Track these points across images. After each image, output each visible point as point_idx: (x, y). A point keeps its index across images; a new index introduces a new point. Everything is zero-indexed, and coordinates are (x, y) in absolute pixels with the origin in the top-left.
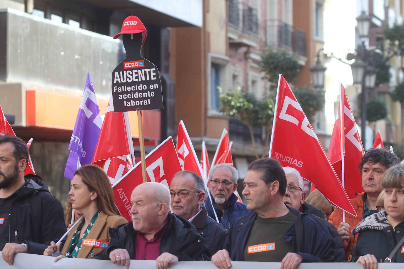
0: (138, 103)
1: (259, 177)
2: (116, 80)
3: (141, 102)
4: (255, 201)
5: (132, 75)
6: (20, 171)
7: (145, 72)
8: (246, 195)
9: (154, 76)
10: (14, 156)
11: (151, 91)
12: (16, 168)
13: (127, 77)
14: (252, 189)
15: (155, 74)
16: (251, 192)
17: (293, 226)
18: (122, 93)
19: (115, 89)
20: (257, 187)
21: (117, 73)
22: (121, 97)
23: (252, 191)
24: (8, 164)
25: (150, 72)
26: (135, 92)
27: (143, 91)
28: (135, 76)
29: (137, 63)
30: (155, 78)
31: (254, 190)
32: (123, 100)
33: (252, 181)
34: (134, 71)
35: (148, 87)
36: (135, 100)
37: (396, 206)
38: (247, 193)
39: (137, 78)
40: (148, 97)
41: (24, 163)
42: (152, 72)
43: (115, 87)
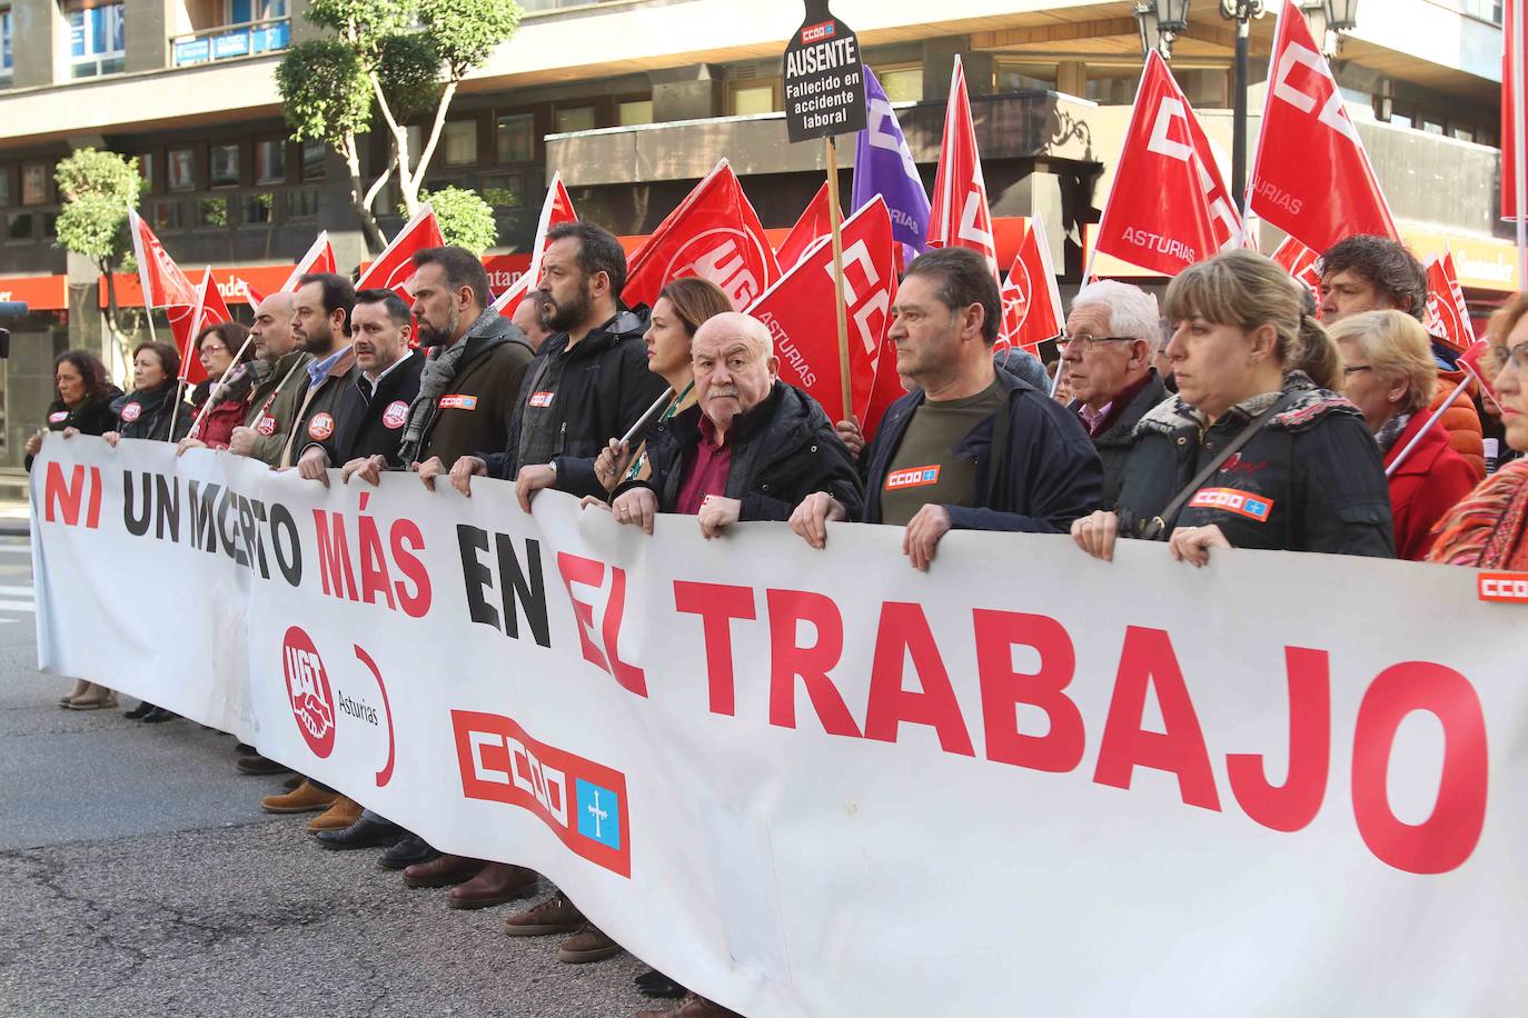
0: (824, 120)
1: (934, 291)
2: (790, 70)
3: (832, 115)
4: (919, 352)
5: (815, 56)
6: (594, 298)
7: (837, 47)
8: (898, 338)
9: (852, 55)
10: (578, 265)
11: (847, 89)
12: (584, 290)
13: (808, 63)
14: (913, 324)
15: (852, 49)
16: (912, 332)
17: (990, 420)
18: (801, 99)
19: (789, 92)
20: (927, 318)
21: (791, 55)
22: (798, 109)
23: (913, 327)
24: (566, 281)
25: (844, 46)
26: (820, 95)
27: (833, 92)
28: (820, 57)
29: (822, 28)
30: (853, 60)
31: (919, 325)
32: (802, 114)
33: (915, 302)
34: (820, 47)
35: (843, 82)
36: (821, 112)
37: (1184, 372)
38: (899, 332)
39: (823, 62)
40: (843, 105)
41: (603, 280)
42: (847, 46)
43: (788, 87)
